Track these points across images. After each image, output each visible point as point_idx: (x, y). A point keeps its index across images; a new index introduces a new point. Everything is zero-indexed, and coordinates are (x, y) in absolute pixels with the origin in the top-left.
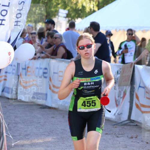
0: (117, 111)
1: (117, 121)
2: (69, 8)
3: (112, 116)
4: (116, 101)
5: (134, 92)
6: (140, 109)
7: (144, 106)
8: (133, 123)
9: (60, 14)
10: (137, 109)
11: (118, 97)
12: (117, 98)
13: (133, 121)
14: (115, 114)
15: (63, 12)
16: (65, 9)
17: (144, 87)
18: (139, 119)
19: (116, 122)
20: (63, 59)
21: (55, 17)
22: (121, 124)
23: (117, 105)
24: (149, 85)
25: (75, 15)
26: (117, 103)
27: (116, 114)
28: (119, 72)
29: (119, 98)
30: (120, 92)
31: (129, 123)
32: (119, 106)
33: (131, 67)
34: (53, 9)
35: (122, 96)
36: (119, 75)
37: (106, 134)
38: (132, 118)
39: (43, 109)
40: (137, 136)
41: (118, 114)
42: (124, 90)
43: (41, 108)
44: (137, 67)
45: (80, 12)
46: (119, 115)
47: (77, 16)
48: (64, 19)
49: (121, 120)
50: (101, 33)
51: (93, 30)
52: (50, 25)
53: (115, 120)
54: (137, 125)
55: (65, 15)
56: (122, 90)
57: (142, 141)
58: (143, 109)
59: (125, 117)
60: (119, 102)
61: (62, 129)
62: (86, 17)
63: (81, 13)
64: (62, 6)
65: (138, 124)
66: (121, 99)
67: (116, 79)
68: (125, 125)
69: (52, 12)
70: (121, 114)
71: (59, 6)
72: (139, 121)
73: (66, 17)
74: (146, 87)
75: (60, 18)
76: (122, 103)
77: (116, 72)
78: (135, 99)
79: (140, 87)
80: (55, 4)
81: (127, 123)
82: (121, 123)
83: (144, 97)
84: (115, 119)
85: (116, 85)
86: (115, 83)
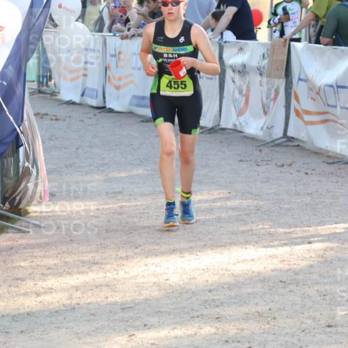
0: (266, 122)
3: (257, 131)
4: (263, 106)
5: (291, 88)
6: (302, 119)
7: (307, 112)
8: (291, 141)
10: (297, 118)
11: (267, 98)
13: (292, 138)
14: (262, 128)
17: (306, 80)
18: (302, 135)
19: (264, 141)
22: (272, 144)
23: (265, 113)
26: (266, 109)
27: (265, 128)
28: (266, 55)
29: (269, 101)
30: (269, 90)
31: (286, 141)
32: (268, 114)
33: (284, 46)
35: (272, 96)
36: (266, 61)
38: (290, 133)
39: (145, 124)
40: (294, 162)
41: (267, 128)
42: (275, 87)
43: (142, 121)
44: (293, 46)
49: (272, 137)
53: (264, 139)
54: (298, 146)
56: (273, 87)
57: (298, 171)
58: (307, 118)
59: (278, 132)
60: (268, 107)
65: (301, 144)
66: (272, 102)
67: (262, 68)
68: (278, 145)
70: (272, 127)
72: (301, 138)
74: (308, 80)
76: (272, 108)
77: (261, 56)
78: (293, 101)
79: (300, 79)
81: (282, 142)
82: (273, 141)
83: (308, 98)
84: (263, 136)
85: (262, 79)
86: (261, 74)
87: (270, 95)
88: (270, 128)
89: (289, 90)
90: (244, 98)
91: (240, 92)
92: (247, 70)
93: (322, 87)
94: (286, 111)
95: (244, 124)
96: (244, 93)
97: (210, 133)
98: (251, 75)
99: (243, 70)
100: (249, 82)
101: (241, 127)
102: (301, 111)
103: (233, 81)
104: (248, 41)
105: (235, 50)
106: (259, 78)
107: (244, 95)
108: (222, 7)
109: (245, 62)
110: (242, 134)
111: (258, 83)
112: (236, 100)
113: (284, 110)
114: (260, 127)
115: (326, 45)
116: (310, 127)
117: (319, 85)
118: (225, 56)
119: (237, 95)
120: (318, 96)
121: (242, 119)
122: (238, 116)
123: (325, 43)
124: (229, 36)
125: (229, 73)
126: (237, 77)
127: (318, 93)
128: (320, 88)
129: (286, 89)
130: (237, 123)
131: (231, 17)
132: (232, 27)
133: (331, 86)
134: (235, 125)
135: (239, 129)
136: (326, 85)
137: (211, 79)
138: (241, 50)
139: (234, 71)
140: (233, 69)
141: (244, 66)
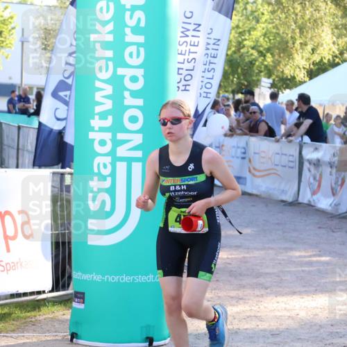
0: (334, 201)
1: (333, 212)
2: (274, 77)
3: (327, 207)
4: (332, 189)
9: (263, 84)
11: (335, 184)
12: (333, 185)
14: (331, 205)
15: (266, 82)
16: (269, 77)
19: (332, 214)
20: (265, 137)
21: (257, 87)
22: (339, 217)
23: (334, 194)
25: (282, 86)
27: (333, 205)
28: (336, 154)
29: (336, 186)
30: (337, 178)
32: (336, 196)
34: (254, 78)
35: (340, 183)
36: (336, 158)
37: (320, 228)
41: (335, 205)
42: (342, 177)
45: (288, 82)
47: (284, 86)
48: (268, 89)
49: (338, 212)
52: (249, 97)
53: (330, 212)
55: (269, 85)
56: (340, 176)
61: (264, 220)
62: (296, 87)
63: (290, 83)
64: (265, 74)
66: (339, 187)
67: (332, 163)
68: (344, 218)
69: (253, 80)
70: (339, 204)
71: (262, 74)
73: (270, 88)
75: (262, 88)
76: (339, 192)
77: (331, 155)
80: (257, 71)
82: (339, 215)
84: (331, 210)
85: (332, 170)
86: (331, 167)
87: (338, 182)
88: (337, 205)
90: (317, 183)
91: (315, 179)
92: (320, 163)
95: (316, 201)
96: (318, 178)
97: (290, 206)
98: (324, 167)
99: (317, 164)
100: (321, 172)
101: (315, 203)
103: (309, 171)
105: (312, 149)
106: (330, 169)
107: (317, 181)
108: (301, 119)
109: (319, 158)
110: (314, 208)
111: (329, 172)
112: (311, 184)
114: (329, 204)
118: (304, 153)
119: (312, 180)
121: (315, 197)
122: (312, 195)
124: (307, 139)
125: (306, 165)
126: (312, 168)
130: (311, 200)
131: (308, 126)
132: (309, 133)
135: (313, 204)
137: (292, 168)
138: (316, 149)
139: (310, 163)
140: (310, 162)
141: (318, 160)
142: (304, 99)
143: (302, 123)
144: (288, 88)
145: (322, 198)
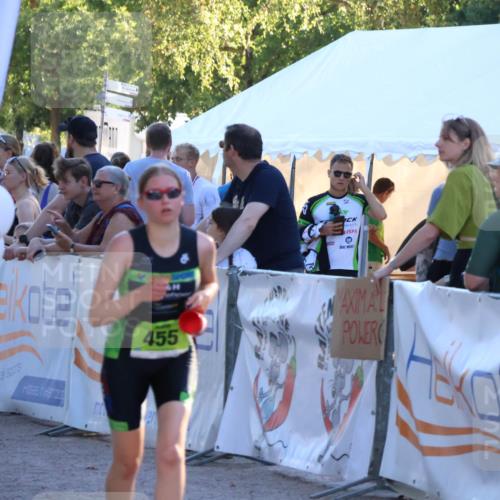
1: (327, 480)
3: (308, 464)
4: (325, 409)
5: (390, 376)
6: (415, 442)
7: (427, 428)
8: (388, 489)
9: (109, 97)
10: (403, 440)
11: (334, 394)
13: (389, 481)
14: (321, 457)
17: (432, 360)
18: (412, 477)
19: (325, 487)
22: (345, 494)
23: (329, 425)
24: (447, 353)
26: (330, 418)
27: (327, 457)
29: (338, 399)
30: (339, 376)
31: (375, 488)
32: (336, 429)
35: (347, 391)
38: (387, 470)
39: (53, 439)
41: (333, 456)
42: (354, 372)
43: (46, 434)
44: (400, 287)
45: (182, 90)
46: (338, 460)
47: (171, 104)
49: (342, 480)
50: (265, 164)
51: (236, 153)
53: (320, 479)
54: (400, 498)
55: (129, 102)
58: (427, 440)
59: (357, 468)
60: (337, 412)
65: (406, 495)
66: (345, 404)
67: (326, 330)
72: (410, 483)
73: (131, 110)
74: (436, 359)
75: (108, 110)
77: (324, 305)
78: (395, 403)
79: (412, 358)
81: (368, 491)
82: (345, 489)
83: (430, 397)
84: (322, 476)
85: (324, 352)
86: (322, 344)
87: (342, 388)
89: (386, 379)
90: (280, 392)
91: (273, 380)
92: (290, 333)
93: (468, 378)
94: (378, 422)
95: (278, 446)
96: (281, 379)
97: (201, 465)
98: (300, 343)
99: (281, 334)
100: (294, 359)
101: (272, 453)
102: (412, 425)
103: (258, 356)
104: (296, 274)
105: (267, 291)
106: (318, 351)
107: (280, 386)
109: (287, 317)
110: (271, 468)
111: (315, 362)
112: (262, 395)
113: (372, 420)
114: (316, 455)
115: (475, 290)
116: (432, 460)
117: (461, 372)
118: (241, 302)
120: (459, 394)
121: (273, 436)
122: (264, 430)
123: (473, 286)
125: (248, 339)
126: (267, 348)
127: (459, 389)
128: (462, 379)
129: (379, 377)
130: (263, 445)
131: (254, 223)
133: (489, 375)
134: (258, 449)
135: (267, 458)
136: (478, 374)
137: (208, 348)
138: (278, 290)
139: (259, 334)
140: (260, 329)
141: (285, 324)
142: (243, 142)
143: (238, 213)
144: (181, 111)
145: (296, 437)
